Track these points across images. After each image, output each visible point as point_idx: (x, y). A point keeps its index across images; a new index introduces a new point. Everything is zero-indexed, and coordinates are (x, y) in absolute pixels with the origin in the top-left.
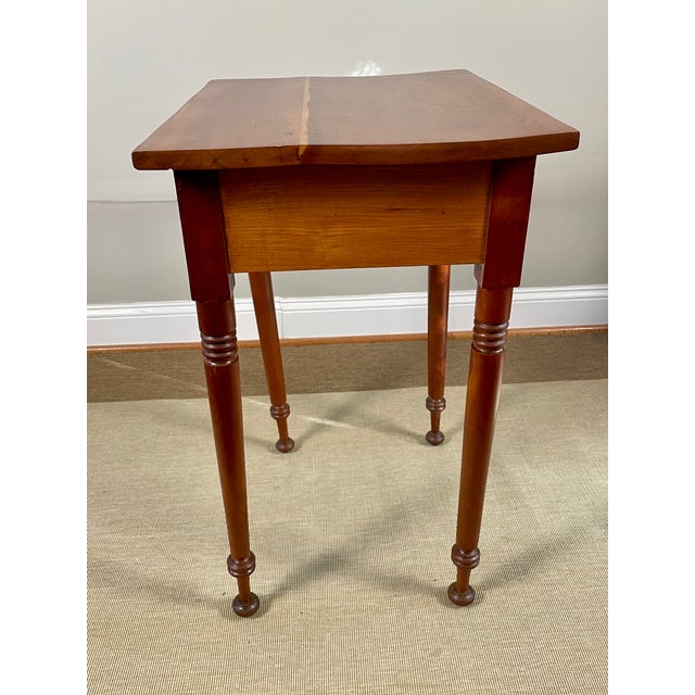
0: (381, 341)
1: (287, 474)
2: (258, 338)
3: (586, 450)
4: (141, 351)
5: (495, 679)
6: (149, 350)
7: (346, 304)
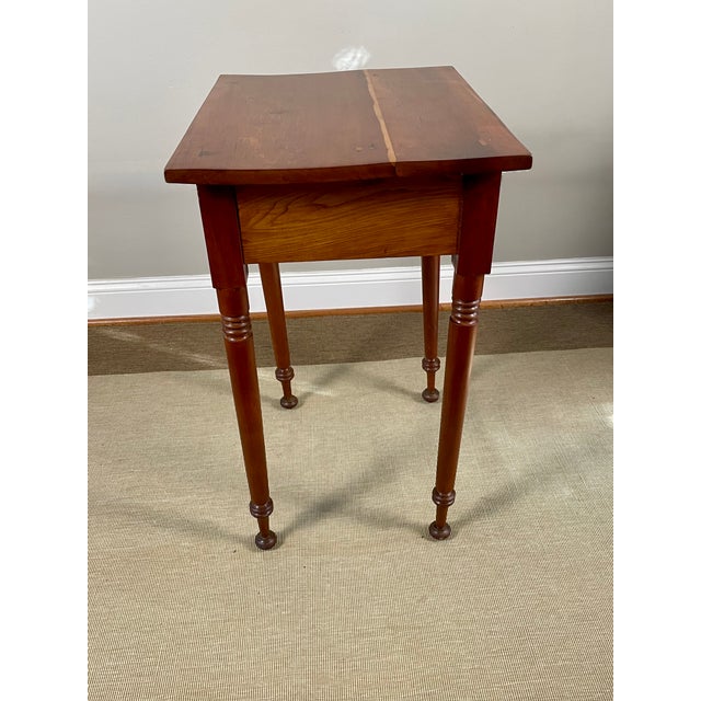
0: (374, 313)
1: (289, 442)
2: (266, 311)
3: (560, 417)
4: (145, 323)
5: (473, 621)
6: (152, 323)
7: (340, 278)
